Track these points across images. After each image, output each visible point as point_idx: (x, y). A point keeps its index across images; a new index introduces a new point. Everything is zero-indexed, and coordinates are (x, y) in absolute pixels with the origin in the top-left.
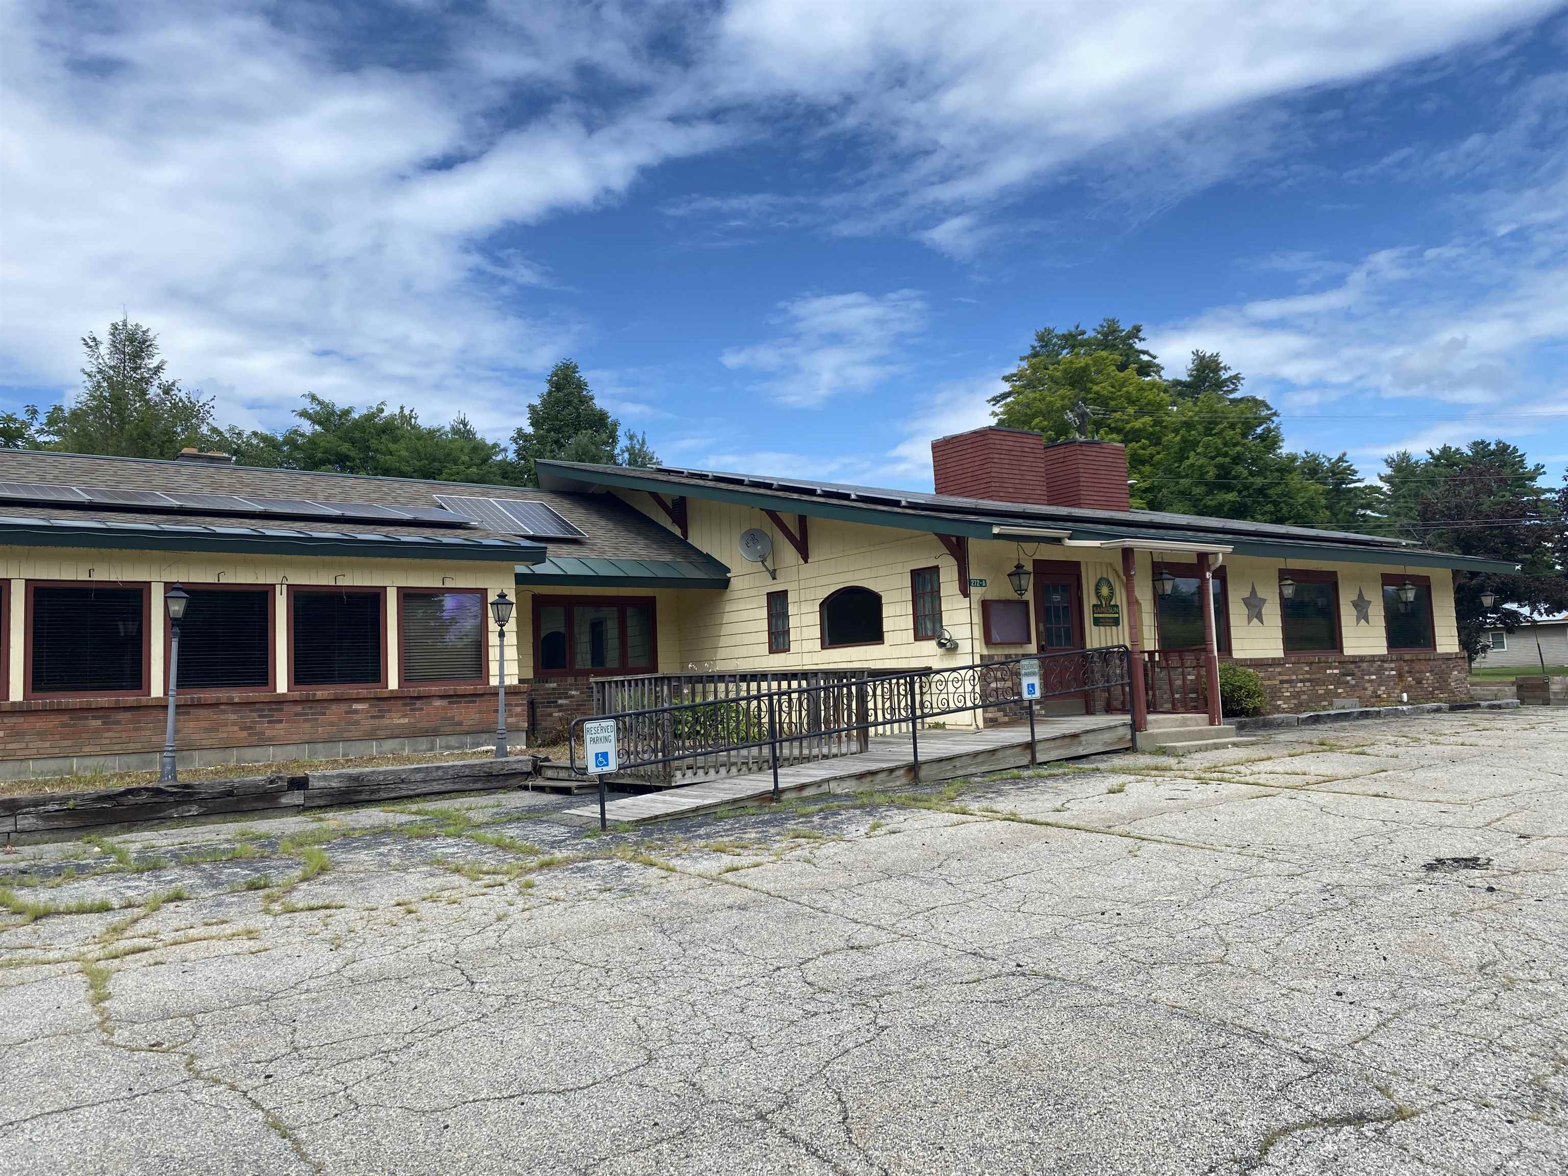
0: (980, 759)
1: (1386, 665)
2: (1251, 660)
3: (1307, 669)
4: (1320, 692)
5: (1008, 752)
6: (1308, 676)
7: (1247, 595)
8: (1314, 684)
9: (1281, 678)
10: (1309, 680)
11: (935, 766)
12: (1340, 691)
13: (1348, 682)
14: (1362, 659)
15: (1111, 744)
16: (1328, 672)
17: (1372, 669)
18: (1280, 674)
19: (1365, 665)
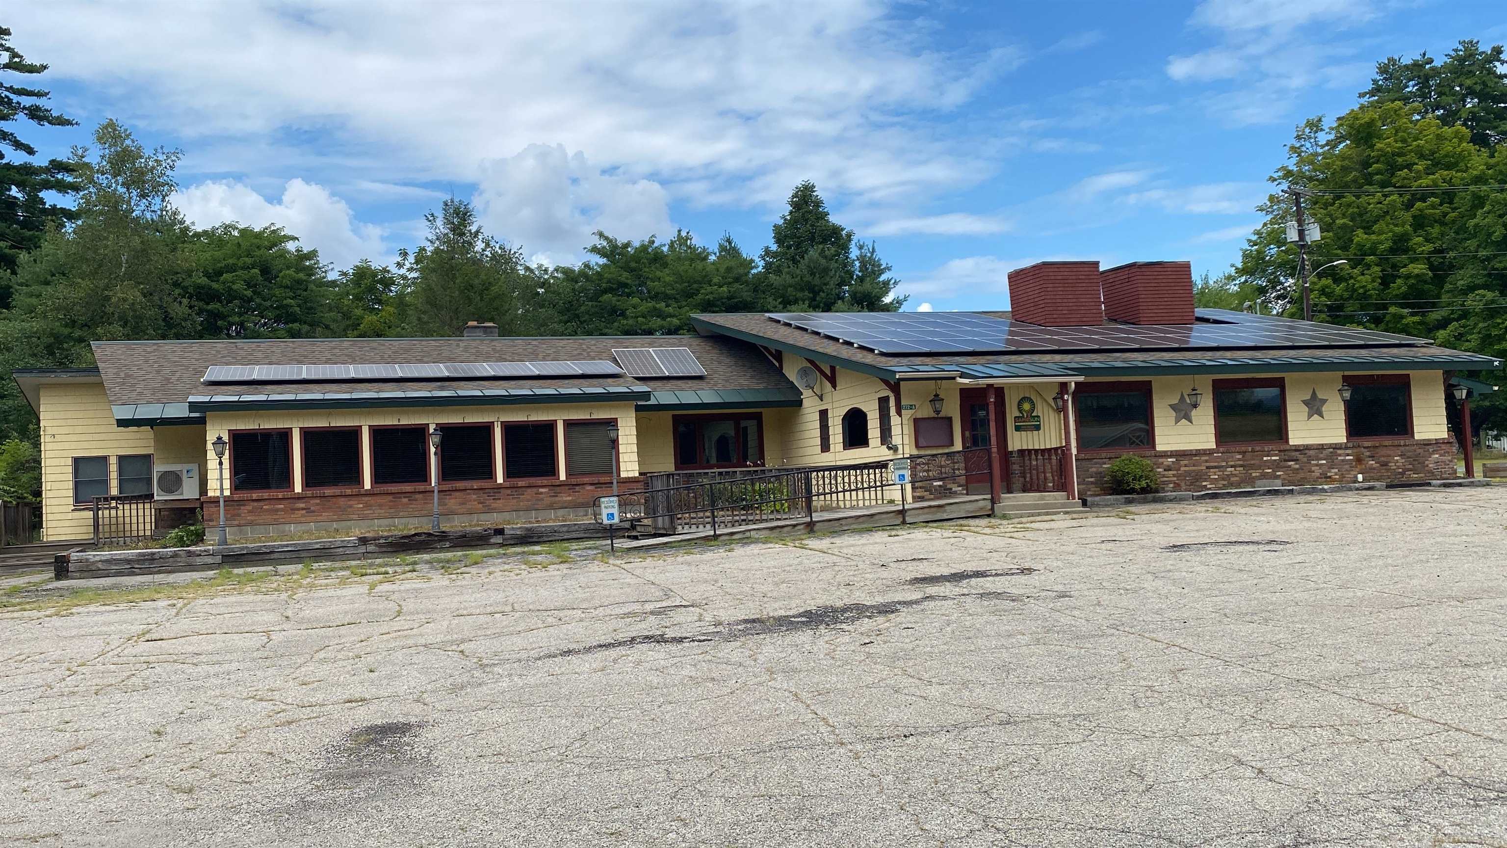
0: (861, 520)
1: (1339, 452)
2: (1171, 451)
3: (1240, 457)
4: (1254, 475)
5: (884, 516)
6: (1241, 463)
7: (1176, 402)
8: (1247, 468)
9: (1208, 464)
10: (1241, 466)
11: (826, 524)
12: (1278, 473)
13: (1290, 466)
14: (1308, 447)
15: (972, 512)
16: (1265, 459)
17: (1321, 456)
18: (1206, 461)
19: (1311, 453)
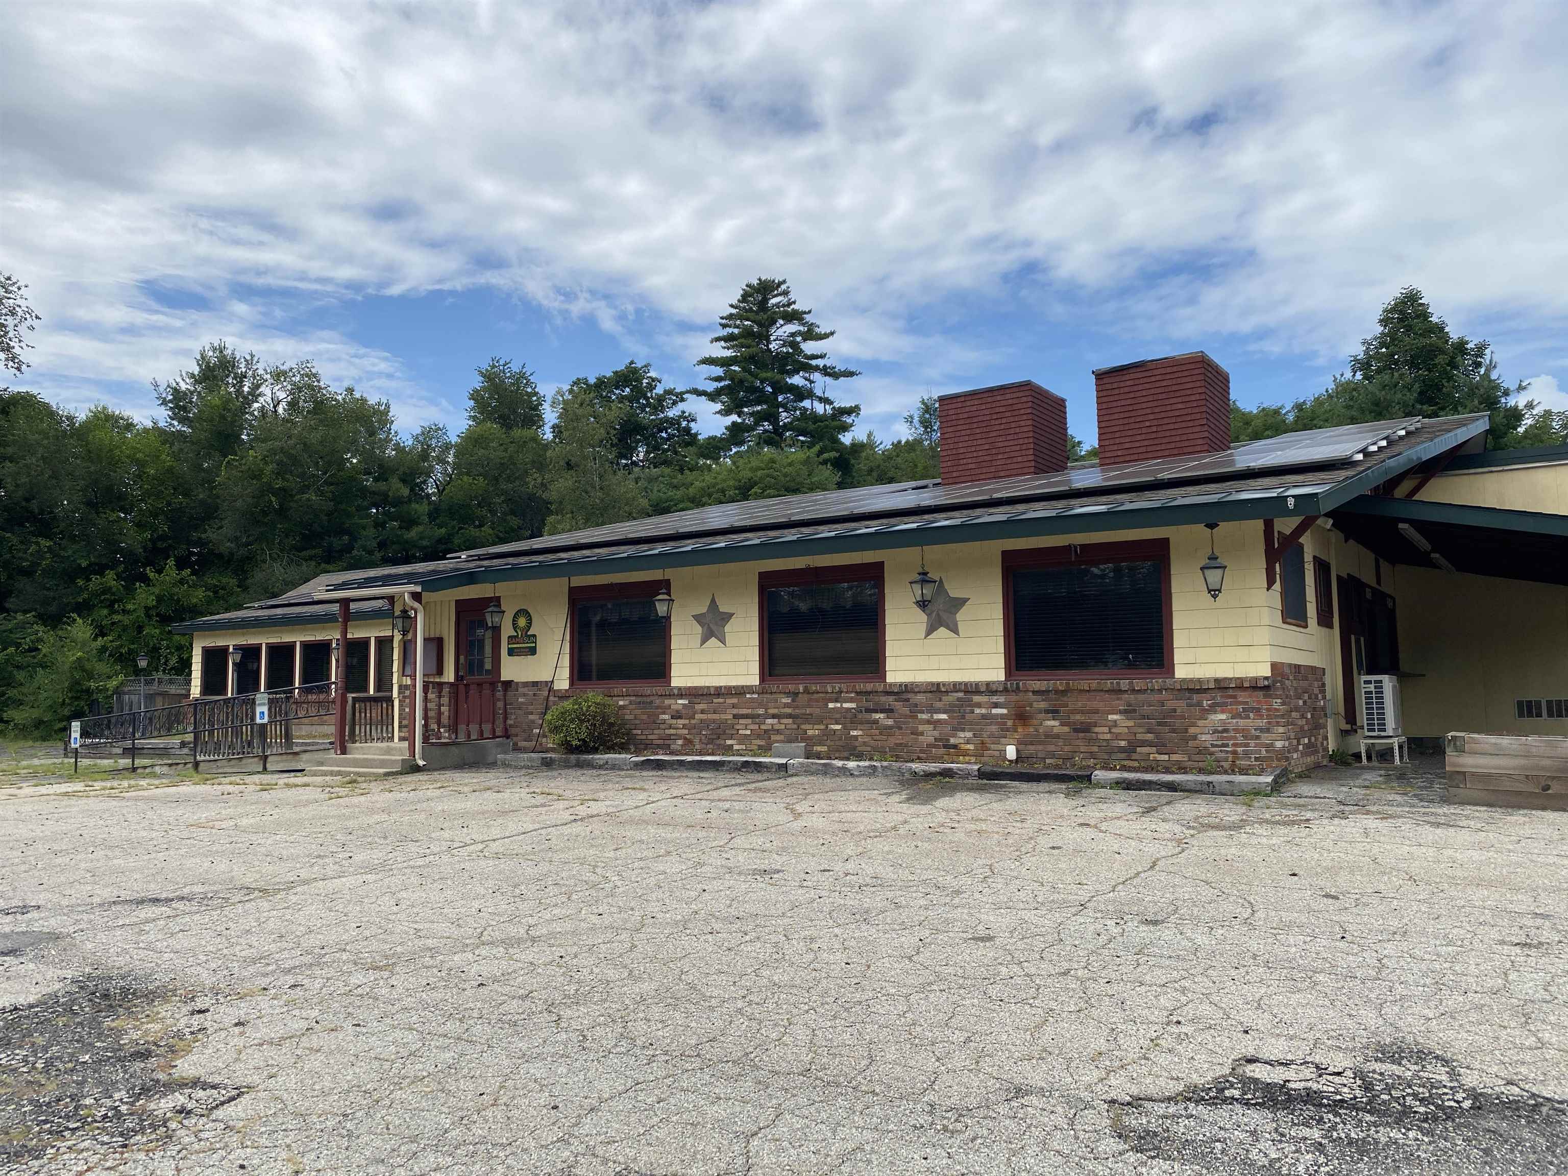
6: (789, 711)
7: (704, 609)
8: (799, 721)
12: (854, 733)
